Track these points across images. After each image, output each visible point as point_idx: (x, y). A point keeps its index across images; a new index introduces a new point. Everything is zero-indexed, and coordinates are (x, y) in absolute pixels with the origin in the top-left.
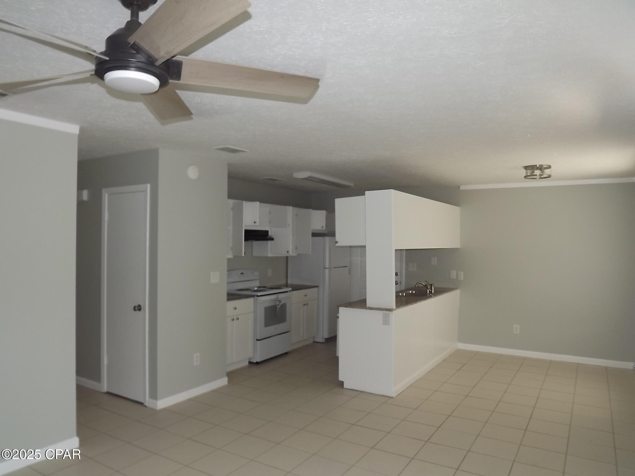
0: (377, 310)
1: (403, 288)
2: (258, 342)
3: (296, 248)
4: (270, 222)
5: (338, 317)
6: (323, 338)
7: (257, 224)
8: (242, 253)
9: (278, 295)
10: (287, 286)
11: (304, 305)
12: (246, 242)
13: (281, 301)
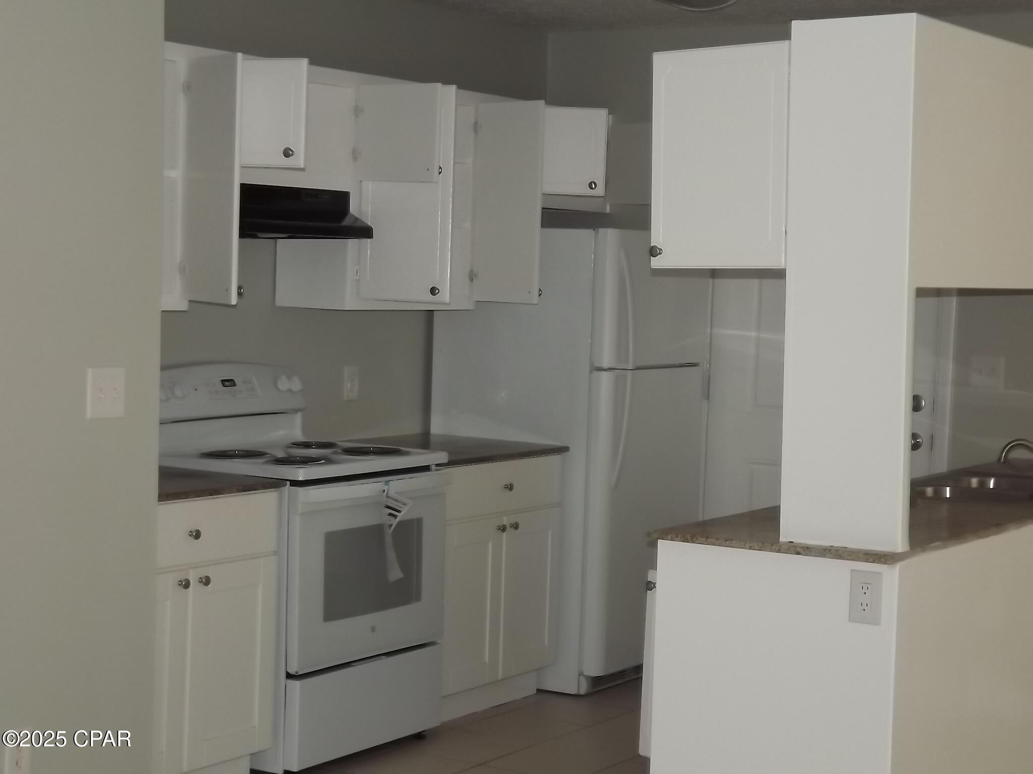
0: (824, 556)
1: (942, 466)
2: (296, 684)
3: (472, 276)
4: (355, 155)
5: (650, 586)
6: (581, 674)
7: (299, 160)
8: (228, 290)
9: (387, 483)
10: (425, 441)
11: (503, 529)
12: (248, 241)
13: (399, 511)
